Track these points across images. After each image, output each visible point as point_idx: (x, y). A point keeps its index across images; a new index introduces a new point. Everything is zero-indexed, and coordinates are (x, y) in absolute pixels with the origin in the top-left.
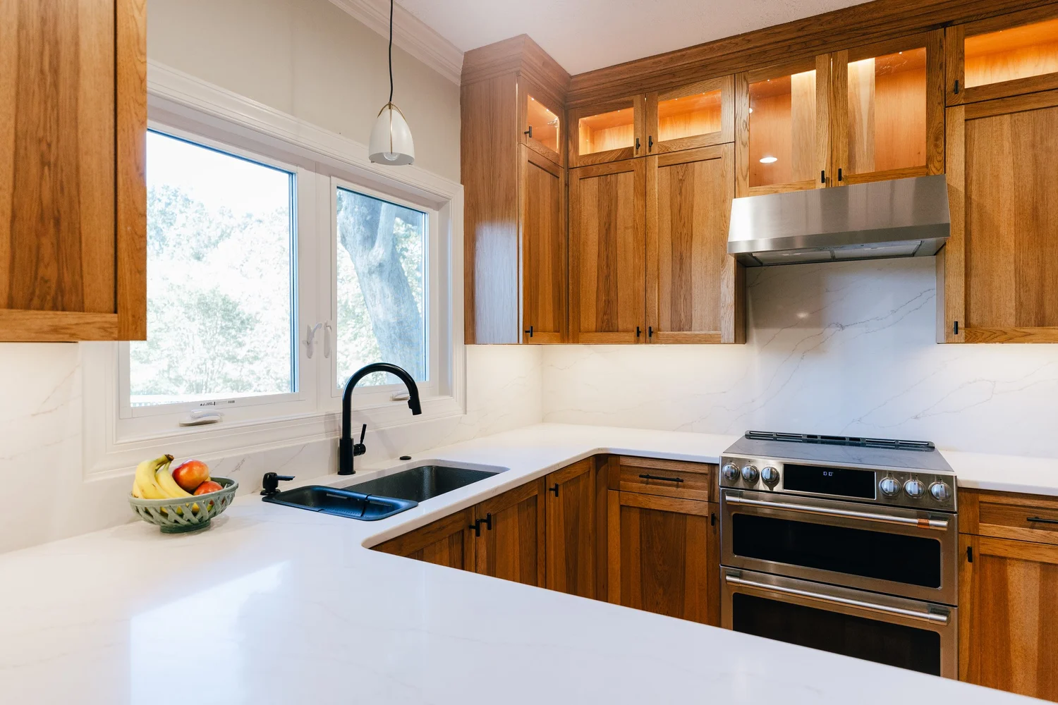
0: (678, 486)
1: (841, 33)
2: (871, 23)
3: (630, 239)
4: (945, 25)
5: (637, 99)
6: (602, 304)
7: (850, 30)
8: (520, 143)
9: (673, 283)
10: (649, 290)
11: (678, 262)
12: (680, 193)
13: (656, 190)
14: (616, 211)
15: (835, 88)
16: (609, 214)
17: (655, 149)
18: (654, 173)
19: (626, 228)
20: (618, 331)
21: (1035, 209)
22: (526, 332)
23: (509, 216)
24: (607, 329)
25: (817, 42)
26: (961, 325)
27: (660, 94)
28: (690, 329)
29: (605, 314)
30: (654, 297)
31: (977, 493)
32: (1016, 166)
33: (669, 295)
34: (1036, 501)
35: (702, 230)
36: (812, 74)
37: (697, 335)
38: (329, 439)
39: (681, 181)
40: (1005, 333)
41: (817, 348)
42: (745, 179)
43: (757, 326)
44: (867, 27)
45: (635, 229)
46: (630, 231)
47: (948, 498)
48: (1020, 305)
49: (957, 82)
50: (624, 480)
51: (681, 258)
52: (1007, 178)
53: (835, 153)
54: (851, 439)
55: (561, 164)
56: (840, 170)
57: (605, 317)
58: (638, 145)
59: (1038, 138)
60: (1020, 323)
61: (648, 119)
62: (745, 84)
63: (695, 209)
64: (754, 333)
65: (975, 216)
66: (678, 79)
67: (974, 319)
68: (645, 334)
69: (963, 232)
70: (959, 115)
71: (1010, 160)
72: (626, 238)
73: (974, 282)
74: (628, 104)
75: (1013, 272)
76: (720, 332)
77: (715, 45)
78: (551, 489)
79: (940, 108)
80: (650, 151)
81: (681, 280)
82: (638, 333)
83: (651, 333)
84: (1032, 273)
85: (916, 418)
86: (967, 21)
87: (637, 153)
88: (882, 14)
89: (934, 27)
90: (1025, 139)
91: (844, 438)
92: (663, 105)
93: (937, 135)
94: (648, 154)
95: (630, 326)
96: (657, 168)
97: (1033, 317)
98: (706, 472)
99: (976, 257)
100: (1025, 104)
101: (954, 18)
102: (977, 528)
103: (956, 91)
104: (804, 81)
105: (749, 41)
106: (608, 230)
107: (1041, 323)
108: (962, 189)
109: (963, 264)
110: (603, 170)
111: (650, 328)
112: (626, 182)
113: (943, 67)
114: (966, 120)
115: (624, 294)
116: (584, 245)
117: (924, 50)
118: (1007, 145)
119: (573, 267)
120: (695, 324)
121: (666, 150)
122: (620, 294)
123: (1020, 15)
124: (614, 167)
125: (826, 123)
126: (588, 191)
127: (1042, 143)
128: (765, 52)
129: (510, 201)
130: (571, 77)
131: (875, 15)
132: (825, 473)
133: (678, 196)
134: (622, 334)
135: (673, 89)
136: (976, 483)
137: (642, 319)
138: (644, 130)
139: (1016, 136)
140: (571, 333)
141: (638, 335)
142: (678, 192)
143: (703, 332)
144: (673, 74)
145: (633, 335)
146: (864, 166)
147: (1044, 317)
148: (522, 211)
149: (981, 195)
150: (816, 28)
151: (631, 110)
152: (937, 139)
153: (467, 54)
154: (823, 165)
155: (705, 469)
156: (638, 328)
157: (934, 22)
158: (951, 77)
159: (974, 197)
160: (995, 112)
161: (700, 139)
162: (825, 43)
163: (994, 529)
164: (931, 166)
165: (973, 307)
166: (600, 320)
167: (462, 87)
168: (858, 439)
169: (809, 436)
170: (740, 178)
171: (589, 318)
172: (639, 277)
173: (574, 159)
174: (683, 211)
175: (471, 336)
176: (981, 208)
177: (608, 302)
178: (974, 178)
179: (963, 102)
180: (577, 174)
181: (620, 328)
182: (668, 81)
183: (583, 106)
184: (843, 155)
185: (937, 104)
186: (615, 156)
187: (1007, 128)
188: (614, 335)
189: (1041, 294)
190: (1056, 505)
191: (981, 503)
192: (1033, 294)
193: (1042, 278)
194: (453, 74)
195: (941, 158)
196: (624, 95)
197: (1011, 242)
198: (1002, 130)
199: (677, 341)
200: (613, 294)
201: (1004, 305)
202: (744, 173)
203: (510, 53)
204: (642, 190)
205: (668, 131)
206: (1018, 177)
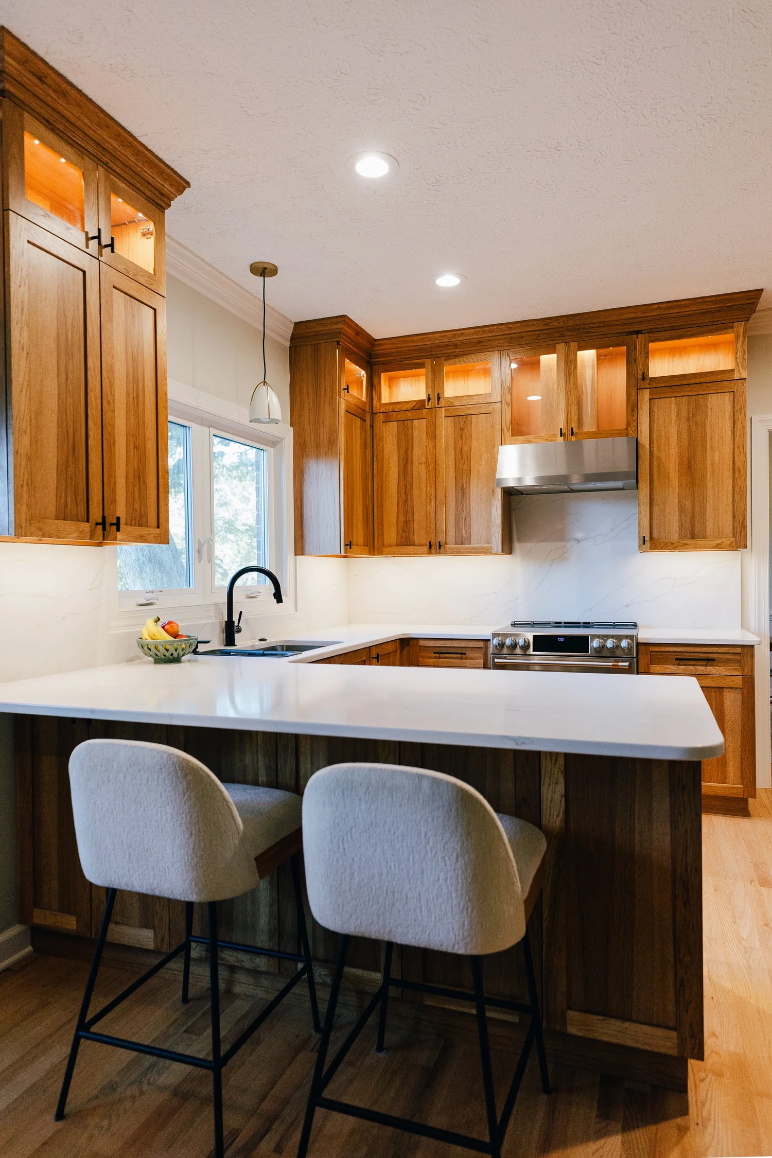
0: (461, 658)
1: (572, 330)
2: (592, 326)
3: (423, 473)
4: (638, 332)
5: (428, 362)
6: (401, 524)
7: (579, 329)
8: (340, 397)
9: (457, 508)
10: (438, 513)
11: (460, 491)
12: (462, 438)
13: (443, 435)
14: (412, 449)
15: (569, 367)
16: (406, 452)
17: (442, 403)
18: (442, 422)
19: (420, 463)
20: (414, 545)
21: (689, 461)
22: (346, 545)
23: (331, 454)
24: (405, 543)
25: (556, 335)
26: (647, 539)
27: (445, 360)
28: (470, 543)
29: (403, 531)
30: (442, 517)
31: (649, 646)
32: (679, 432)
33: (454, 516)
34: (680, 648)
35: (478, 467)
36: (555, 355)
37: (475, 548)
38: (218, 621)
39: (462, 429)
40: (673, 544)
41: (562, 557)
42: (508, 430)
43: (519, 540)
44: (589, 328)
45: (427, 464)
46: (423, 466)
47: (630, 648)
48: (681, 525)
49: (643, 373)
50: (423, 657)
51: (463, 488)
52: (674, 441)
53: (569, 416)
54: (584, 623)
55: (367, 409)
56: (572, 429)
57: (404, 534)
58: (429, 399)
59: (691, 415)
60: (681, 537)
61: (436, 381)
62: (508, 358)
63: (472, 450)
64: (517, 546)
65: (655, 464)
66: (460, 350)
67: (655, 535)
68: (435, 547)
69: (649, 475)
70: (645, 395)
71: (675, 428)
72: (419, 470)
73: (656, 508)
74: (421, 366)
75: (677, 503)
76: (491, 545)
77: (486, 329)
78: (373, 658)
79: (635, 389)
80: (438, 404)
81: (463, 505)
82: (431, 545)
83: (440, 546)
84: (688, 504)
85: (627, 606)
86: (650, 331)
87: (428, 405)
88: (598, 320)
89: (632, 333)
90: (684, 414)
91: (579, 623)
92: (448, 368)
93: (633, 407)
94: (437, 406)
95: (424, 541)
96: (443, 418)
97: (688, 533)
98: (482, 646)
99: (656, 492)
100: (684, 391)
101: (643, 328)
102: (649, 669)
103: (643, 379)
104: (549, 360)
105: (511, 328)
106: (406, 465)
107: (693, 537)
108: (648, 446)
109: (648, 497)
110: (401, 416)
111: (440, 542)
112: (419, 427)
113: (636, 361)
114: (650, 399)
115: (419, 516)
116: (386, 476)
117: (625, 347)
118: (674, 418)
119: (378, 494)
120: (473, 538)
121: (450, 405)
122: (416, 516)
123: (680, 332)
124: (410, 414)
125: (563, 394)
126: (389, 433)
127: (693, 419)
128: (522, 337)
129: (332, 442)
130: (376, 340)
132: (559, 639)
133: (460, 441)
134: (418, 547)
135: (456, 357)
136: (648, 639)
137: (433, 536)
138: (434, 388)
139: (679, 412)
140: (376, 548)
141: (430, 548)
142: (460, 437)
143: (479, 545)
144: (456, 346)
145: (426, 548)
146: (589, 426)
147: (695, 533)
148: (342, 450)
149: (659, 451)
150: (555, 324)
151: (424, 370)
152: (633, 411)
153: (298, 325)
154: (561, 424)
155: (481, 644)
156: (430, 542)
157: (629, 330)
158: (641, 368)
159: (655, 452)
160: (667, 395)
161: (476, 397)
162: (562, 335)
163: (658, 668)
164: (629, 429)
165: (654, 526)
166: (399, 536)
167: (290, 347)
168: (589, 623)
169: (556, 623)
170: (505, 429)
172: (430, 502)
173: (378, 407)
174: (464, 453)
175: (300, 548)
176: (659, 459)
177: (406, 522)
178: (655, 439)
179: (648, 386)
180: (380, 418)
181: (416, 543)
182: (452, 351)
183: (384, 363)
184: (575, 418)
185: (632, 386)
186: (410, 406)
187: (673, 406)
188: (411, 548)
189: (693, 518)
190: (692, 649)
191: (651, 651)
192: (689, 518)
193: (693, 508)
194: (285, 339)
195: (635, 424)
196: (417, 358)
197: (676, 483)
198: (670, 408)
199: (460, 552)
200: (410, 516)
201: (672, 525)
202: (508, 425)
203: (332, 327)
204: (432, 435)
205: (453, 388)
206: (680, 439)
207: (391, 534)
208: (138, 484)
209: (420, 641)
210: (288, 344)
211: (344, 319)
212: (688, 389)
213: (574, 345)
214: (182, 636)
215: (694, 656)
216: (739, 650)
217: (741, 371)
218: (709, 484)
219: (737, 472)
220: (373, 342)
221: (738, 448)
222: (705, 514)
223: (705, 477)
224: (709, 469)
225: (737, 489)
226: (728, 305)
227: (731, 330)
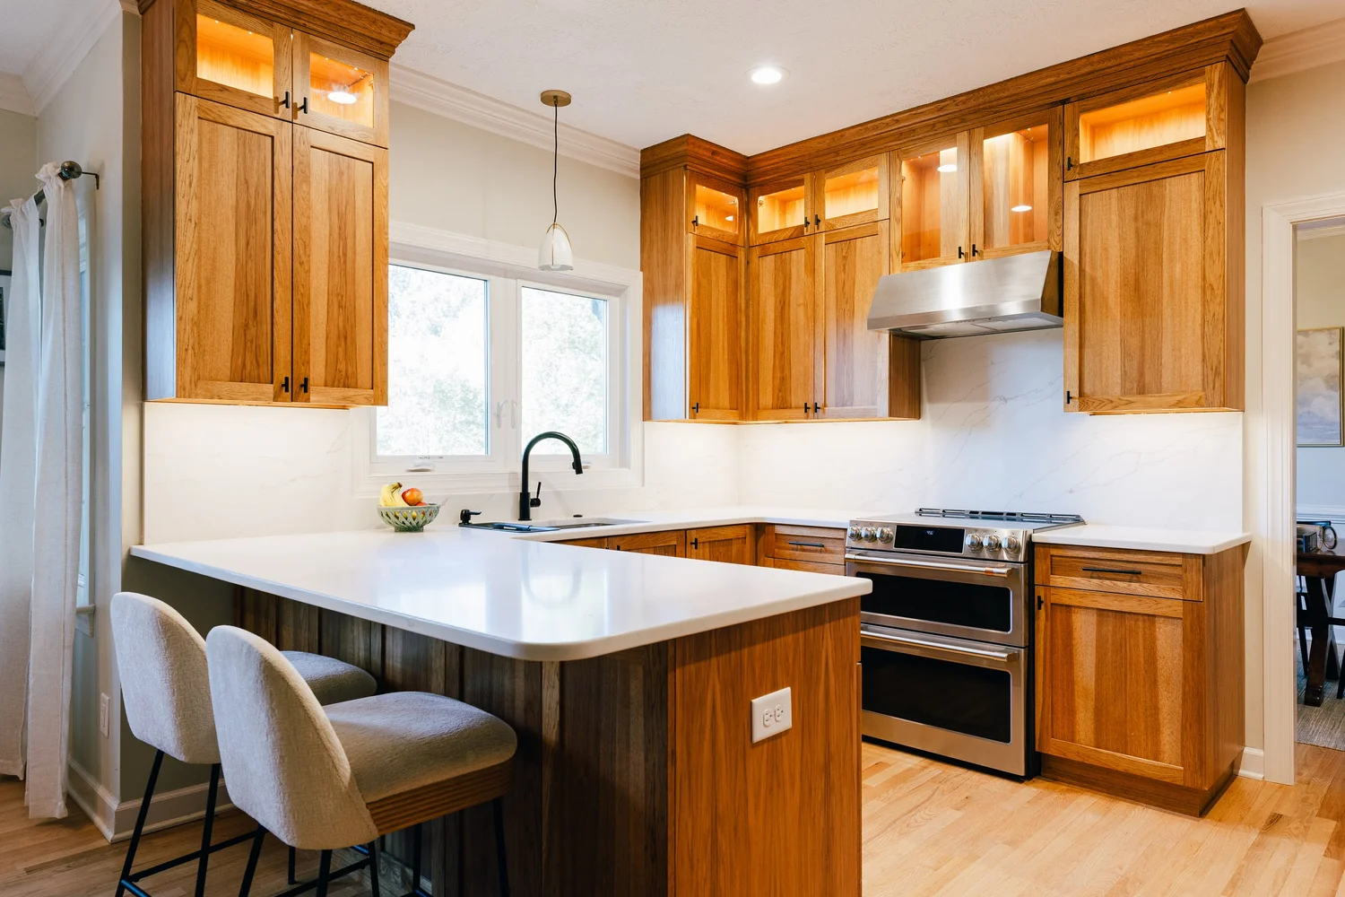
0: (821, 551)
1: (975, 112)
2: (1000, 102)
3: (801, 316)
4: (1063, 102)
5: (807, 177)
6: (778, 381)
7: (984, 109)
8: (688, 232)
9: (838, 360)
10: (816, 367)
11: (842, 338)
12: (844, 269)
13: (823, 267)
14: (790, 289)
15: (971, 162)
16: (783, 293)
17: (822, 226)
18: (821, 251)
19: (799, 305)
20: (791, 408)
21: (1137, 281)
22: (693, 408)
23: (678, 299)
24: (781, 405)
25: (957, 121)
27: (827, 171)
28: (852, 405)
29: (780, 391)
30: (820, 372)
31: (1049, 547)
32: (1122, 238)
33: (834, 370)
34: (1093, 553)
35: (862, 306)
36: (954, 150)
37: (857, 410)
39: (845, 258)
40: (1112, 402)
41: (983, 422)
42: (902, 254)
43: (930, 401)
44: (996, 106)
45: (806, 305)
46: (801, 309)
48: (1123, 374)
49: (1072, 159)
50: (780, 548)
51: (845, 334)
52: (1114, 252)
53: (971, 229)
54: (1009, 514)
55: (740, 243)
56: (975, 246)
57: (780, 394)
58: (807, 224)
59: (1140, 212)
60: (1124, 393)
61: (816, 199)
62: (899, 161)
63: (856, 285)
64: (927, 408)
65: (1088, 288)
66: (843, 157)
67: (1087, 389)
68: (813, 410)
69: (1078, 304)
70: (1074, 190)
71: (1116, 234)
72: (797, 314)
73: (1088, 352)
74: (800, 183)
75: (1119, 343)
76: (875, 407)
77: (869, 126)
78: (692, 543)
79: (1059, 183)
80: (818, 229)
81: (845, 356)
82: (806, 408)
83: (817, 410)
84: (1134, 342)
85: (1071, 492)
86: (1081, 98)
87: (806, 231)
88: (1007, 93)
89: (1055, 104)
90: (1130, 212)
91: (1002, 514)
92: (830, 182)
93: (1058, 209)
94: (817, 231)
95: (800, 403)
96: (824, 245)
97: (1135, 385)
99: (1089, 326)
100: (1132, 178)
101: (1070, 95)
102: (1048, 579)
103: (1070, 166)
104: (950, 160)
105: (897, 121)
106: (783, 308)
107: (1142, 391)
108: (1076, 262)
109: (1077, 335)
110: (779, 248)
111: (816, 404)
112: (798, 260)
113: (1062, 143)
114: (1080, 195)
115: (796, 370)
116: (762, 322)
117: (1046, 126)
118: (1114, 218)
119: (753, 344)
120: (856, 399)
121: (831, 227)
122: (793, 371)
124: (787, 245)
125: (965, 200)
126: (766, 270)
127: (1142, 217)
128: (914, 130)
129: (679, 286)
130: (749, 158)
131: (1002, 95)
132: (928, 533)
133: (843, 273)
134: (795, 411)
135: (838, 166)
137: (811, 396)
138: (813, 209)
139: (1122, 210)
140: (751, 412)
141: (806, 413)
142: (842, 267)
143: (863, 407)
144: (835, 153)
145: (800, 412)
146: (1000, 240)
147: (1144, 385)
148: (689, 296)
149: (1093, 268)
150: (955, 108)
151: (801, 189)
152: (1056, 214)
153: (644, 151)
154: (962, 241)
155: (838, 533)
156: (806, 404)
157: (1051, 100)
158: (1068, 153)
159: (1087, 270)
160: (1104, 187)
161: (860, 216)
162: (963, 121)
163: (1061, 580)
164: (1053, 239)
165: (1086, 377)
166: (775, 397)
167: (641, 179)
168: (1014, 514)
169: (971, 512)
170: (894, 254)
171: (767, 397)
172: (808, 353)
173: (755, 238)
174: (846, 288)
175: (647, 415)
176: (1093, 280)
177: (783, 379)
178: (1088, 251)
179: (1078, 177)
180: (756, 252)
181: (793, 406)
182: (833, 159)
183: (761, 185)
184: (979, 230)
185: (1056, 179)
186: (787, 234)
187: (1114, 202)
188: (787, 412)
189: (1142, 364)
191: (1052, 556)
192: (1135, 364)
193: (1142, 348)
195: (1059, 232)
196: (796, 173)
197: (1116, 310)
198: (1110, 204)
199: (840, 417)
200: (787, 372)
201: (1110, 371)
202: (898, 249)
203: (677, 150)
204: (812, 269)
205: (834, 209)
206: (1123, 249)
208: (343, 344)
209: (776, 528)
210: (638, 177)
211: (687, 139)
212: (1135, 174)
213: (979, 132)
214: (425, 504)
215: (1112, 566)
216: (1178, 561)
217: (1216, 138)
218: (1167, 312)
219: (1208, 292)
220: (746, 161)
221: (1211, 254)
222: (1160, 357)
223: (1159, 301)
224: (1166, 291)
225: (1208, 317)
226: (1192, 41)
227: (1199, 78)
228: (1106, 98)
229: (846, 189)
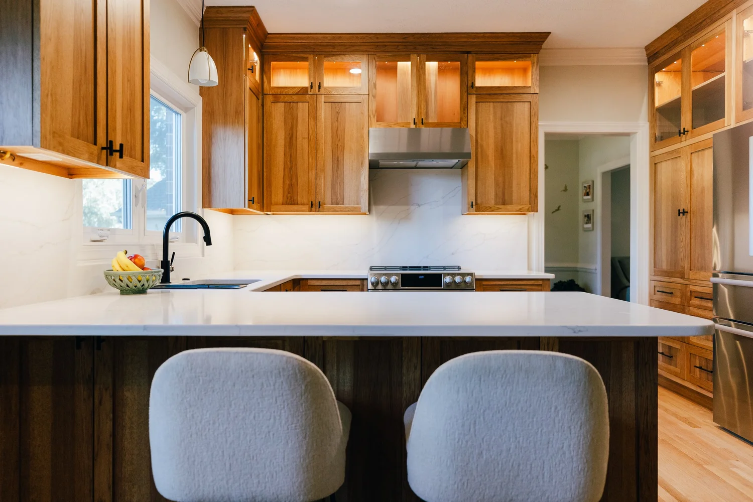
1: (422, 45)
2: (437, 44)
3: (306, 145)
4: (468, 53)
5: (311, 57)
6: (287, 187)
7: (428, 45)
8: (246, 76)
9: (333, 175)
10: (318, 179)
11: (336, 162)
12: (337, 121)
13: (323, 117)
14: (297, 127)
15: (419, 72)
16: (292, 128)
17: (322, 91)
18: (322, 106)
19: (304, 138)
20: (297, 204)
21: (502, 150)
22: (249, 202)
23: (238, 123)
24: (290, 203)
25: (412, 47)
26: (474, 204)
27: (325, 57)
28: (343, 204)
29: (289, 193)
30: (321, 182)
31: (481, 281)
32: (495, 128)
33: (331, 182)
34: (503, 282)
35: (350, 144)
36: (409, 63)
37: (347, 207)
39: (338, 113)
40: (491, 208)
41: (407, 217)
42: (374, 117)
43: (375, 204)
44: (435, 45)
45: (309, 139)
46: (306, 141)
47: (471, 283)
48: (496, 194)
49: (473, 83)
51: (338, 160)
52: (492, 133)
53: (419, 110)
54: (424, 267)
55: (260, 90)
56: (422, 119)
57: (289, 195)
58: (311, 87)
59: (503, 116)
60: (497, 203)
61: (316, 71)
62: (374, 61)
63: (346, 131)
64: (374, 208)
65: (479, 150)
66: (336, 50)
67: (479, 202)
68: (316, 206)
69: (475, 157)
70: (473, 99)
71: (493, 124)
72: (302, 144)
73: (479, 183)
74: (305, 59)
75: (493, 179)
76: (361, 206)
77: (359, 36)
79: (466, 94)
80: (319, 91)
81: (338, 173)
82: (312, 205)
83: (320, 205)
84: (501, 179)
85: (453, 254)
86: (476, 53)
87: (310, 92)
88: (441, 40)
89: (463, 53)
90: (498, 115)
91: (420, 267)
92: (327, 63)
93: (465, 108)
94: (318, 93)
95: (305, 201)
96: (323, 103)
97: (501, 200)
98: (359, 284)
99: (480, 170)
100: (497, 99)
101: (471, 50)
103: (472, 87)
104: (405, 66)
105: (378, 38)
106: (291, 138)
107: (504, 203)
108: (474, 136)
109: (475, 173)
110: (287, 98)
111: (320, 202)
112: (303, 109)
113: (467, 73)
114: (476, 102)
115: (302, 180)
116: (274, 147)
118: (492, 117)
119: (266, 161)
120: (346, 201)
121: (329, 93)
122: (299, 180)
123: (496, 56)
124: (295, 98)
125: (415, 92)
126: (277, 112)
127: (504, 118)
128: (386, 46)
129: (239, 113)
130: (268, 34)
131: (439, 40)
132: (420, 277)
134: (300, 206)
135: (333, 55)
136: (483, 276)
137: (314, 197)
138: (315, 78)
139: (495, 113)
140: (265, 206)
141: (312, 207)
142: (336, 119)
143: (351, 206)
144: (333, 46)
145: (307, 207)
146: (433, 119)
147: (505, 200)
148: (247, 120)
149: (482, 141)
150: (411, 39)
151: (307, 63)
152: (464, 110)
154: (414, 116)
155: (358, 283)
156: (312, 202)
157: (463, 50)
158: (470, 79)
159: (479, 141)
160: (487, 101)
161: (349, 89)
162: (415, 48)
164: (462, 123)
165: (479, 195)
166: (285, 196)
168: (427, 267)
169: (403, 267)
170: (372, 116)
172: (312, 169)
173: (268, 89)
174: (339, 132)
175: (206, 202)
176: (482, 146)
177: (291, 185)
178: (479, 131)
179: (475, 93)
180: (269, 99)
181: (299, 202)
182: (330, 50)
183: (274, 54)
184: (424, 112)
185: (464, 92)
186: (296, 91)
187: (491, 109)
188: (295, 207)
189: (504, 189)
190: (511, 283)
191: (483, 285)
192: (501, 189)
193: (504, 182)
194: (198, 20)
195: (466, 119)
196: (302, 52)
197: (492, 163)
198: (490, 110)
199: (335, 211)
200: (294, 180)
201: (490, 194)
202: (374, 113)
203: (240, 15)
204: (314, 115)
205: (330, 81)
206: (496, 133)
207: (278, 194)
209: (309, 281)
210: (199, 25)
211: (251, 9)
212: (502, 97)
213: (424, 56)
214: (148, 269)
215: (512, 288)
216: (540, 283)
217: (535, 88)
218: (515, 166)
219: (532, 159)
220: (266, 35)
221: (533, 141)
222: (512, 187)
223: (512, 160)
224: (514, 156)
225: (532, 171)
226: (529, 40)
227: (528, 59)
228: (488, 56)
229: (336, 70)
